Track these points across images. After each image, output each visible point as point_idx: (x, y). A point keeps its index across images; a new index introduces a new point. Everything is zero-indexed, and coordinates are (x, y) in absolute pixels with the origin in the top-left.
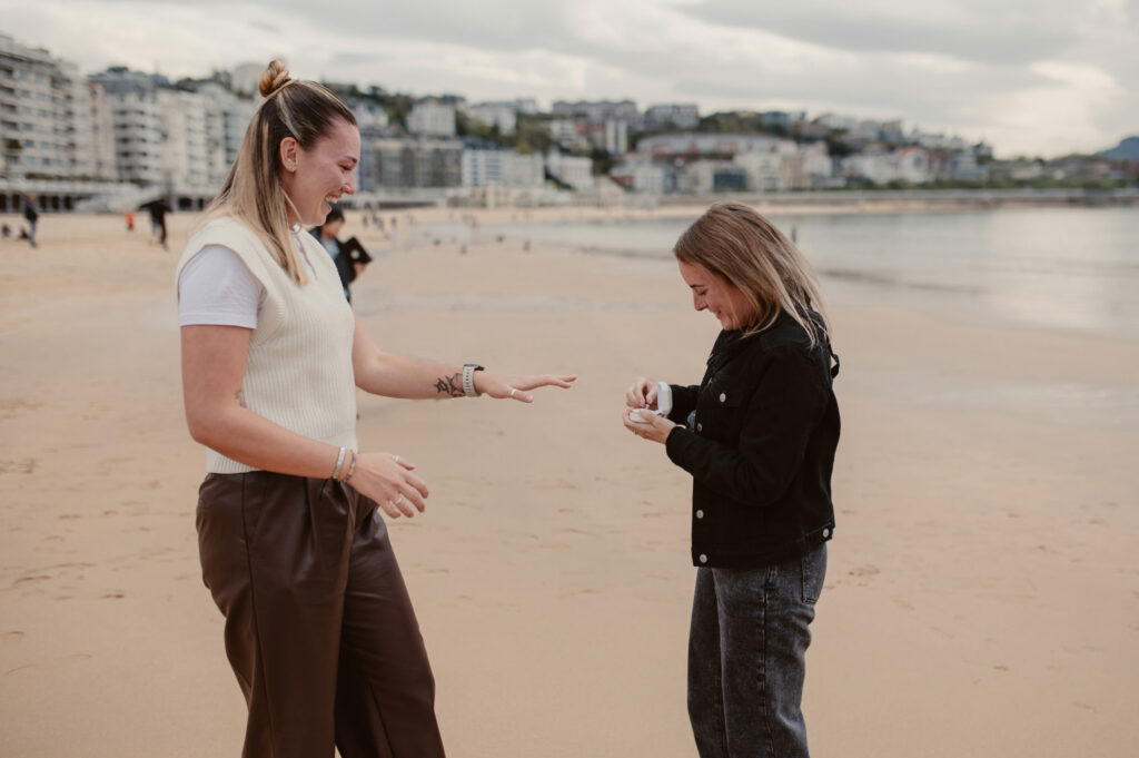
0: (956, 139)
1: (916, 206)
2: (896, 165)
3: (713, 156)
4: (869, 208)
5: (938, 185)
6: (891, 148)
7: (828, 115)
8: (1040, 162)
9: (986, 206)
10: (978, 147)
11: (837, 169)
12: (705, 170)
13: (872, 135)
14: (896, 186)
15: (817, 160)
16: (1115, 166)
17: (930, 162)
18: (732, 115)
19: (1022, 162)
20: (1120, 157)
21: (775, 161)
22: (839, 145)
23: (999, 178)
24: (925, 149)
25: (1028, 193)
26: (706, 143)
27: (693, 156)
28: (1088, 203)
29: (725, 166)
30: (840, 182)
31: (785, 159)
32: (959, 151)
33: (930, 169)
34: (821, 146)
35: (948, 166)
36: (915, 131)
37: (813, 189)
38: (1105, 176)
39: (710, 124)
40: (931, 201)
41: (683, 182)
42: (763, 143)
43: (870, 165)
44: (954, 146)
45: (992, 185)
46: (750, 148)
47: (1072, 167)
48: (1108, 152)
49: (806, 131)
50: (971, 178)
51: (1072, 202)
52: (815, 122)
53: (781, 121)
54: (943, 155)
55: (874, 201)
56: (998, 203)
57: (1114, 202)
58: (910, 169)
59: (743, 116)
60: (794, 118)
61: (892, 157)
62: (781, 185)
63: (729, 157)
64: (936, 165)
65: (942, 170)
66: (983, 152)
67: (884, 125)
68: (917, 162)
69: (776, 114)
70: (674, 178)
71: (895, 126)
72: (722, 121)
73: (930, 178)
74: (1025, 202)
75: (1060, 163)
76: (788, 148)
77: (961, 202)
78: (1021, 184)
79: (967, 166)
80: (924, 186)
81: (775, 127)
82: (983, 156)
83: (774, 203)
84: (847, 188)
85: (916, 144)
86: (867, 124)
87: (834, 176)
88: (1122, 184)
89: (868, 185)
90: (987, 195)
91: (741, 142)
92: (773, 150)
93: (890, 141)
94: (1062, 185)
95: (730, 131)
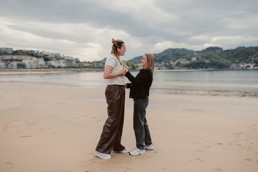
0: (71, 57)
1: (64, 72)
2: (59, 63)
3: (17, 60)
4: (54, 72)
5: (68, 67)
6: (58, 59)
7: (44, 52)
8: (89, 62)
9: (78, 72)
10: (76, 59)
11: (46, 63)
12: (15, 64)
13: (54, 56)
14: (59, 67)
15: (41, 62)
16: (103, 64)
17: (66, 62)
18: (21, 51)
19: (85, 62)
20: (104, 62)
21: (32, 61)
22: (46, 59)
23: (80, 66)
24: (65, 60)
25: (87, 69)
26: (15, 57)
27: (12, 60)
28: (99, 71)
29: (19, 62)
30: (47, 67)
31: (34, 61)
32: (73, 60)
33: (66, 64)
34: (42, 58)
35: (70, 63)
36: (63, 55)
37: (41, 68)
39: (16, 53)
40: (67, 71)
41: (9, 66)
42: (29, 57)
43: (53, 63)
44: (71, 59)
45: (80, 67)
46: (26, 58)
48: (102, 61)
49: (39, 55)
50: (75, 66)
52: (41, 53)
53: (33, 52)
54: (69, 61)
55: (54, 70)
56: (81, 71)
58: (62, 64)
59: (24, 51)
60: (36, 52)
61: (58, 61)
62: (33, 67)
63: (21, 61)
64: (68, 63)
65: (69, 64)
66: (77, 60)
67: (57, 54)
68: (64, 62)
69: (32, 51)
70: (7, 65)
71: (59, 54)
72: (18, 52)
73: (67, 66)
74: (86, 71)
75: (93, 63)
76: (35, 59)
77: (73, 71)
78: (85, 67)
79: (74, 63)
80: (65, 68)
81: (31, 54)
82: (78, 62)
83: (32, 71)
84: (49, 68)
85: (63, 58)
86: (52, 54)
87: (45, 65)
89: (53, 67)
90: (79, 69)
91: (24, 57)
92: (31, 59)
93: (58, 58)
95: (21, 55)
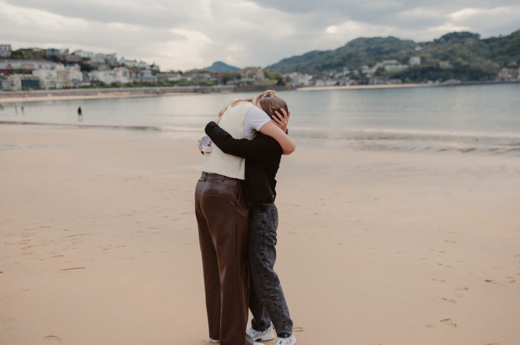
0: (141, 62)
1: (125, 94)
2: (115, 75)
3: (21, 71)
4: (103, 96)
5: (135, 84)
6: (112, 67)
7: (79, 51)
8: (180, 73)
9: (157, 94)
10: (152, 66)
11: (86, 77)
12: (17, 79)
13: (102, 61)
14: (115, 85)
15: (75, 73)
16: (212, 75)
17: (131, 73)
18: (30, 50)
19: (172, 72)
20: (214, 71)
21: (54, 73)
22: (86, 66)
23: (162, 80)
24: (128, 67)
25: (176, 87)
26: (16, 65)
27: (10, 72)
28: (203, 92)
29: (27, 76)
30: (88, 84)
31: (58, 72)
32: (144, 69)
33: (131, 77)
34: (77, 66)
35: (139, 75)
36: (123, 58)
37: (74, 88)
38: (209, 79)
39: (18, 55)
40: (132, 92)
41: (5, 85)
42: (48, 65)
43: (102, 75)
44: (141, 66)
45: (160, 84)
46: (40, 67)
47: (195, 76)
48: (209, 68)
49: (69, 59)
50: (150, 81)
51: (195, 91)
52: (73, 54)
53: (55, 53)
54: (136, 70)
55: (104, 92)
56: (164, 92)
57: (213, 91)
58: (121, 77)
59: (35, 50)
60: (62, 52)
61: (112, 72)
62: (58, 85)
63: (30, 72)
64: (134, 75)
65: (137, 77)
66: (154, 68)
67: (108, 55)
68: (125, 74)
69: (53, 50)
71: (113, 56)
72: (24, 53)
73: (131, 81)
74: (175, 91)
75: (189, 73)
76: (60, 67)
77: (146, 92)
78: (173, 83)
79: (148, 75)
80: (128, 85)
81: (53, 57)
82: (155, 71)
83: (54, 94)
84: (91, 87)
85: (123, 65)
86: (98, 56)
87: (84, 81)
88: (216, 83)
89: (102, 85)
90: (158, 89)
91: (36, 65)
92: (53, 68)
93: (111, 64)
94: (191, 84)
95: (29, 59)
